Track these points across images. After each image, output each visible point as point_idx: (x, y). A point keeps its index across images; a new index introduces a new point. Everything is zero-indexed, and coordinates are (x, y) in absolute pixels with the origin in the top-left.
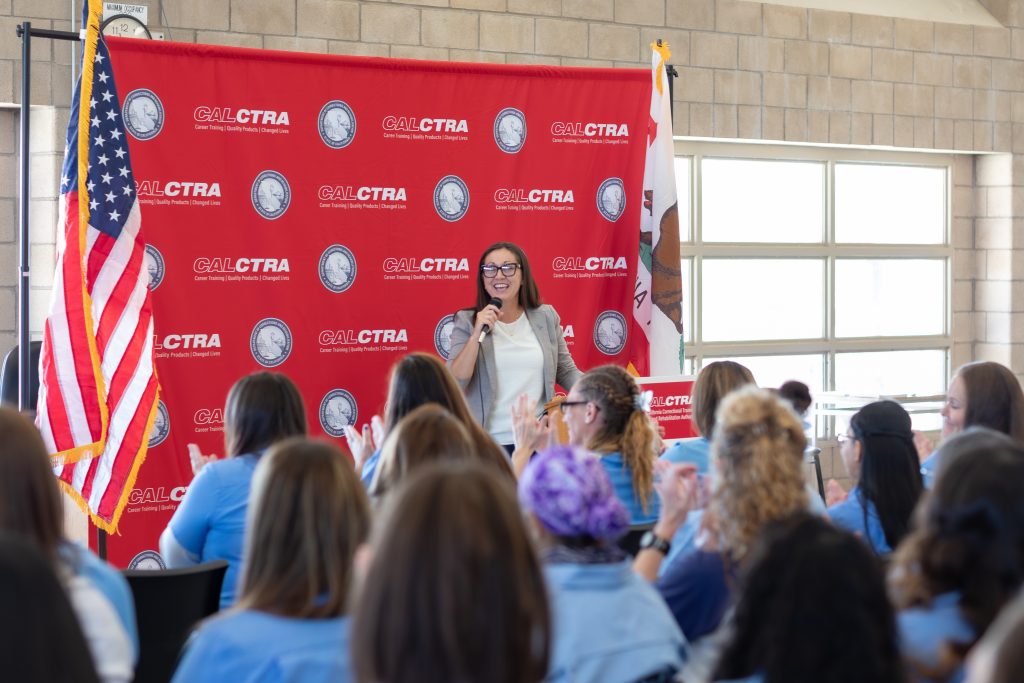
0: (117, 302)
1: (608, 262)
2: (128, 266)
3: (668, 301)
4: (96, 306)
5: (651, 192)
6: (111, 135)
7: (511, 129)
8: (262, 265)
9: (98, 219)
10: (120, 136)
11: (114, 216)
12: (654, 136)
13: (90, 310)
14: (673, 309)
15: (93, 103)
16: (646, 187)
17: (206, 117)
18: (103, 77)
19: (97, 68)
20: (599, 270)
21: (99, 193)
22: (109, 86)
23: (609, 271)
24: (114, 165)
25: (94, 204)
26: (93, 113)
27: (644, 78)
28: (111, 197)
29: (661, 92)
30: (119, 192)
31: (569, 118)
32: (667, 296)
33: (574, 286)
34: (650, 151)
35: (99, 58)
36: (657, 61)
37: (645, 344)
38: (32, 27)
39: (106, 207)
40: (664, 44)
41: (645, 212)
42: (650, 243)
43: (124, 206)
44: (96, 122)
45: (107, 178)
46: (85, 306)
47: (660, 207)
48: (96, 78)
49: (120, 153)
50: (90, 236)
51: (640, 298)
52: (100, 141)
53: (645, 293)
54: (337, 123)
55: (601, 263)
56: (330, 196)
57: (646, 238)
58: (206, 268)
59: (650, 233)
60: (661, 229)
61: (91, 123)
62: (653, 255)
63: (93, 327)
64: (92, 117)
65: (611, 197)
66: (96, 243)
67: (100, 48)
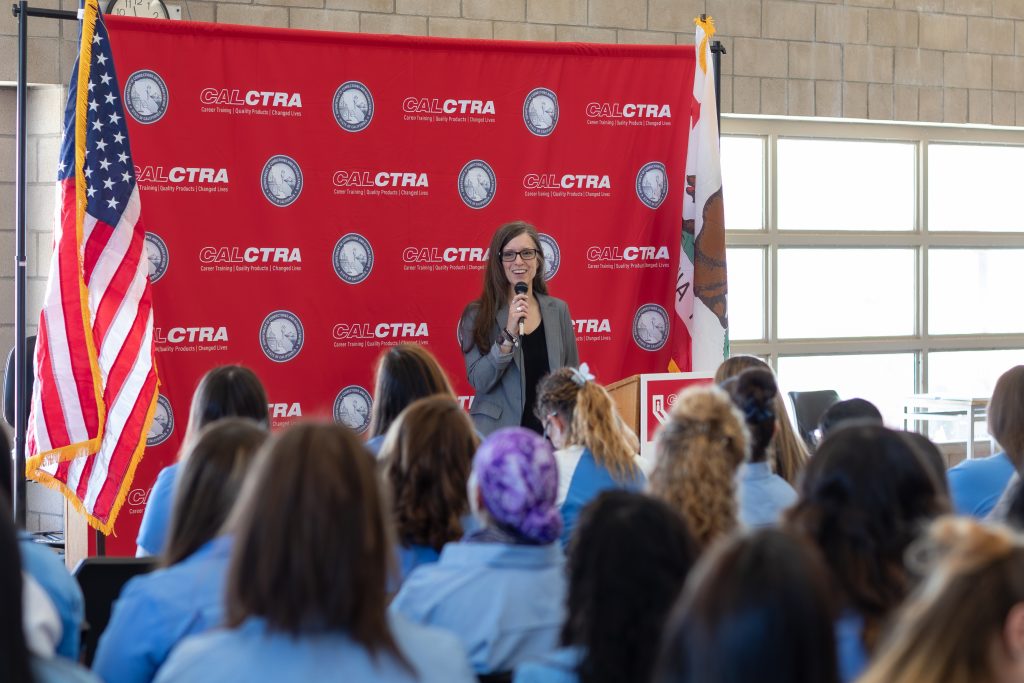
0: (115, 293)
1: (648, 251)
2: (126, 256)
3: (711, 294)
4: (93, 297)
5: (694, 177)
6: (110, 119)
7: (542, 110)
8: (272, 255)
9: (96, 206)
10: (118, 120)
11: (113, 203)
12: (697, 118)
13: (87, 302)
14: (717, 302)
15: (91, 86)
16: (689, 172)
17: (213, 99)
18: (102, 59)
19: (95, 50)
20: (639, 260)
21: (96, 180)
22: (108, 68)
23: (650, 261)
24: (112, 151)
25: (92, 191)
26: (91, 96)
27: (687, 55)
28: (109, 184)
29: (705, 71)
30: (117, 179)
31: (605, 97)
32: (710, 288)
33: (611, 277)
34: (693, 133)
35: (98, 39)
36: (701, 37)
37: (688, 340)
38: (29, 6)
39: (103, 195)
40: (708, 20)
41: (687, 198)
42: (692, 232)
43: (123, 196)
44: (94, 105)
45: (105, 164)
46: (82, 297)
47: (704, 193)
48: (94, 60)
49: (119, 138)
50: (87, 224)
51: (682, 291)
52: (98, 125)
53: (687, 285)
54: (353, 105)
55: (640, 253)
56: (345, 182)
57: (689, 226)
58: (213, 258)
59: (693, 221)
60: (704, 217)
61: (89, 106)
62: (695, 245)
63: (89, 320)
64: (90, 100)
65: (652, 182)
66: (93, 231)
67: (98, 28)
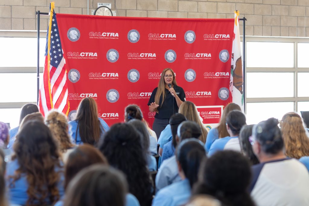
0: (57, 85)
1: (224, 74)
2: (60, 75)
3: (238, 85)
4: (52, 85)
5: (233, 54)
6: (56, 40)
7: (190, 37)
8: (110, 75)
9: (53, 63)
10: (59, 41)
11: (56, 62)
12: (234, 38)
14: (240, 87)
15: (52, 32)
16: (232, 53)
17: (93, 35)
18: (54, 25)
19: (53, 23)
20: (220, 76)
21: (52, 56)
22: (56, 27)
24: (57, 49)
25: (51, 59)
26: (52, 35)
27: (232, 21)
28: (56, 57)
29: (237, 25)
30: (58, 56)
31: (209, 33)
32: (237, 83)
33: (211, 81)
34: (233, 42)
35: (53, 20)
36: (236, 16)
37: (232, 97)
38: (40, 12)
39: (54, 60)
40: (238, 12)
41: (232, 59)
42: (233, 68)
43: (59, 59)
44: (52, 37)
45: (55, 52)
46: (49, 86)
47: (236, 57)
48: (52, 25)
49: (59, 45)
50: (50, 67)
51: (231, 84)
52: (53, 42)
53: (232, 83)
54: (134, 36)
55: (220, 74)
56: (131, 56)
57: (232, 67)
58: (93, 76)
59: (233, 66)
60: (236, 64)
61: (51, 37)
62: (234, 72)
63: (51, 92)
64: (51, 36)
65: (224, 55)
66: (52, 69)
67: (53, 17)
